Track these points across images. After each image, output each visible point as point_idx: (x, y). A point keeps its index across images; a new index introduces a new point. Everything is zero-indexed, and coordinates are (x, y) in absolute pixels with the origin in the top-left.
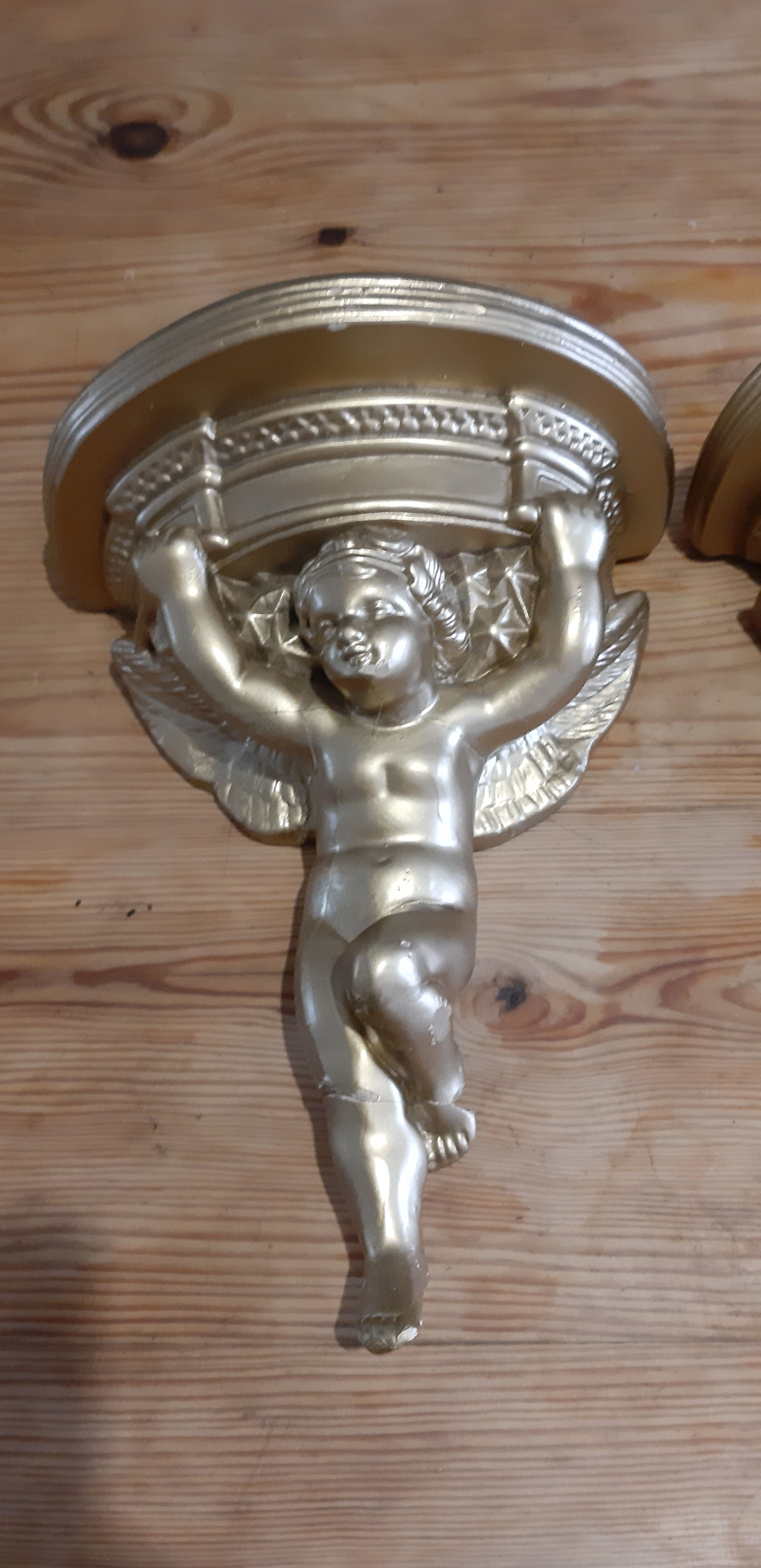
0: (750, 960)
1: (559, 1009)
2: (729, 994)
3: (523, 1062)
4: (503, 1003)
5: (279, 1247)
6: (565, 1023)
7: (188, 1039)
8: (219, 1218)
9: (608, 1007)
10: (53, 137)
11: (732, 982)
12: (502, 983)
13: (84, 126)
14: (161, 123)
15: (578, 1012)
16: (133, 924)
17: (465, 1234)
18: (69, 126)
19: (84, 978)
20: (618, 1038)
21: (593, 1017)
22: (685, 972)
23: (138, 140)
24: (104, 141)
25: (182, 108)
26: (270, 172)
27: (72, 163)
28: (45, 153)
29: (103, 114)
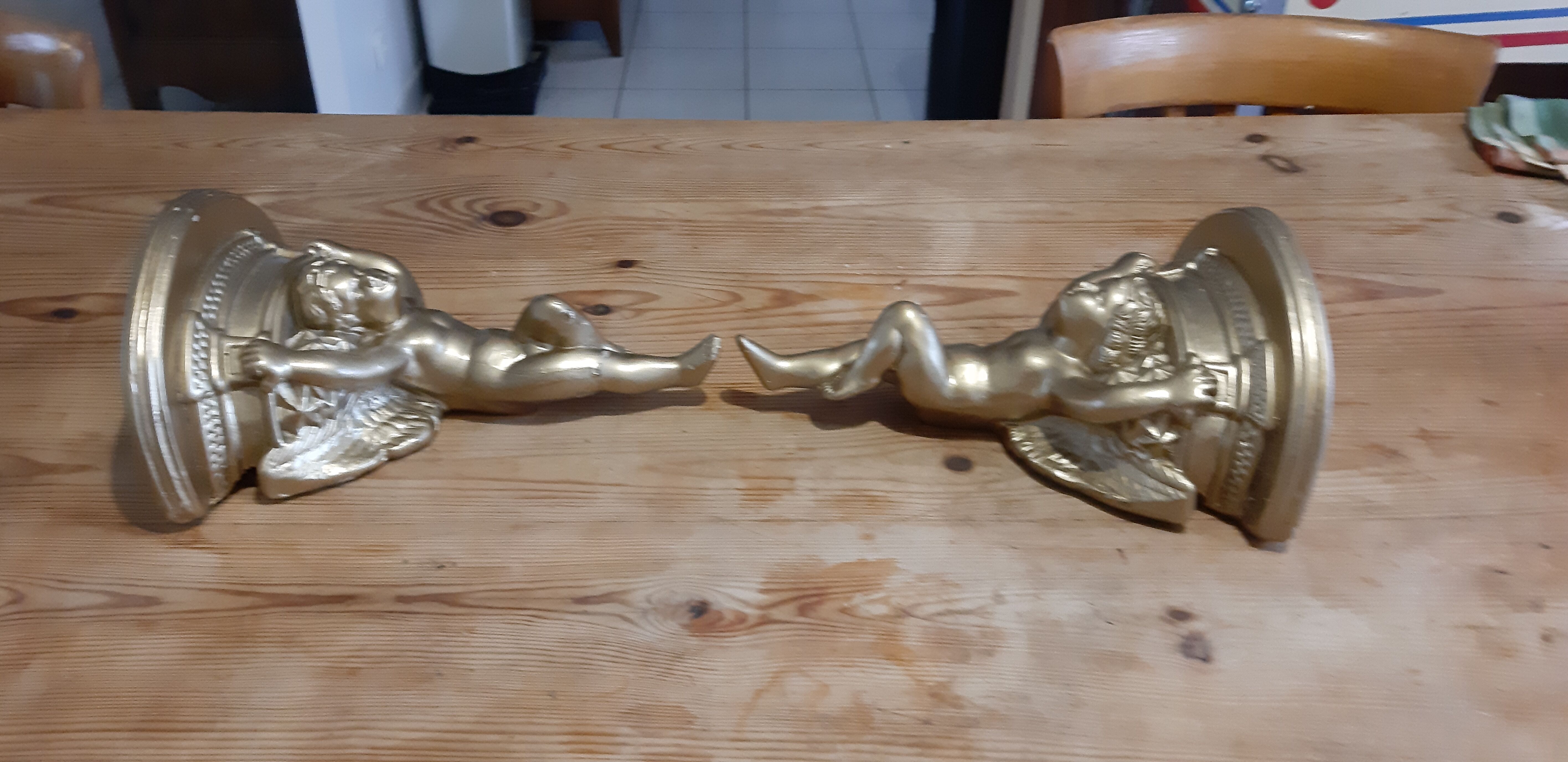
0: (858, 595)
1: (729, 617)
2: (843, 611)
3: (702, 643)
4: (691, 615)
5: (518, 738)
6: (732, 624)
7: (471, 631)
8: (478, 723)
9: (763, 616)
10: (452, 214)
11: (846, 605)
12: (693, 604)
13: (475, 212)
14: (524, 212)
15: (741, 619)
16: (441, 573)
17: (651, 731)
18: (466, 211)
19: (401, 599)
20: (768, 631)
21: (752, 621)
22: (815, 599)
23: (508, 219)
24: (485, 218)
25: (537, 206)
26: (590, 236)
27: (462, 226)
28: (445, 221)
29: (487, 207)
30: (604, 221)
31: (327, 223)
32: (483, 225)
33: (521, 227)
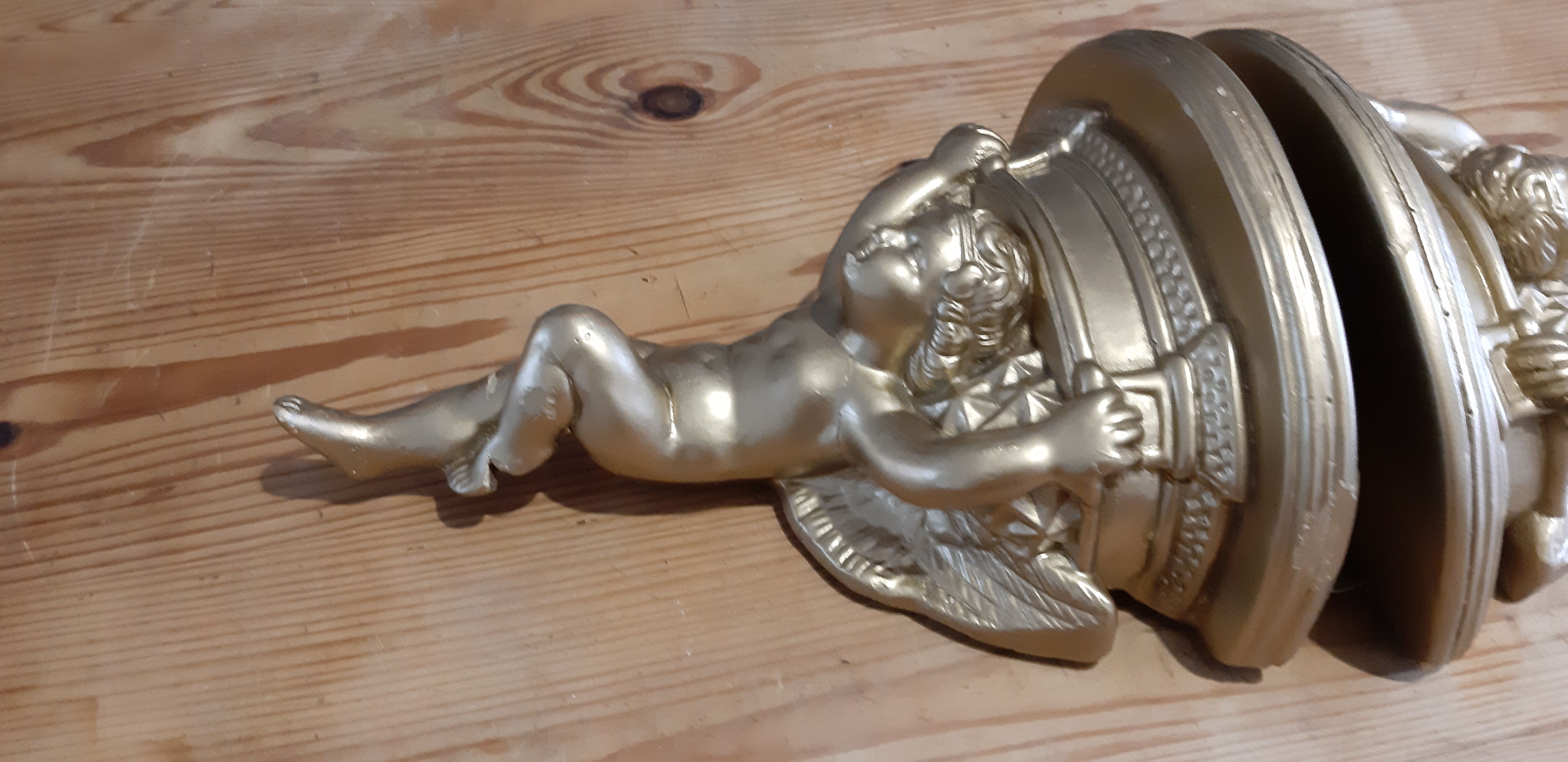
10: (578, 107)
13: (610, 95)
14: (690, 85)
18: (595, 97)
23: (671, 103)
24: (633, 107)
25: (706, 71)
26: (823, 118)
27: (607, 128)
28: (574, 123)
29: (624, 83)
30: (828, 85)
31: (378, 155)
32: (640, 122)
33: (702, 117)
